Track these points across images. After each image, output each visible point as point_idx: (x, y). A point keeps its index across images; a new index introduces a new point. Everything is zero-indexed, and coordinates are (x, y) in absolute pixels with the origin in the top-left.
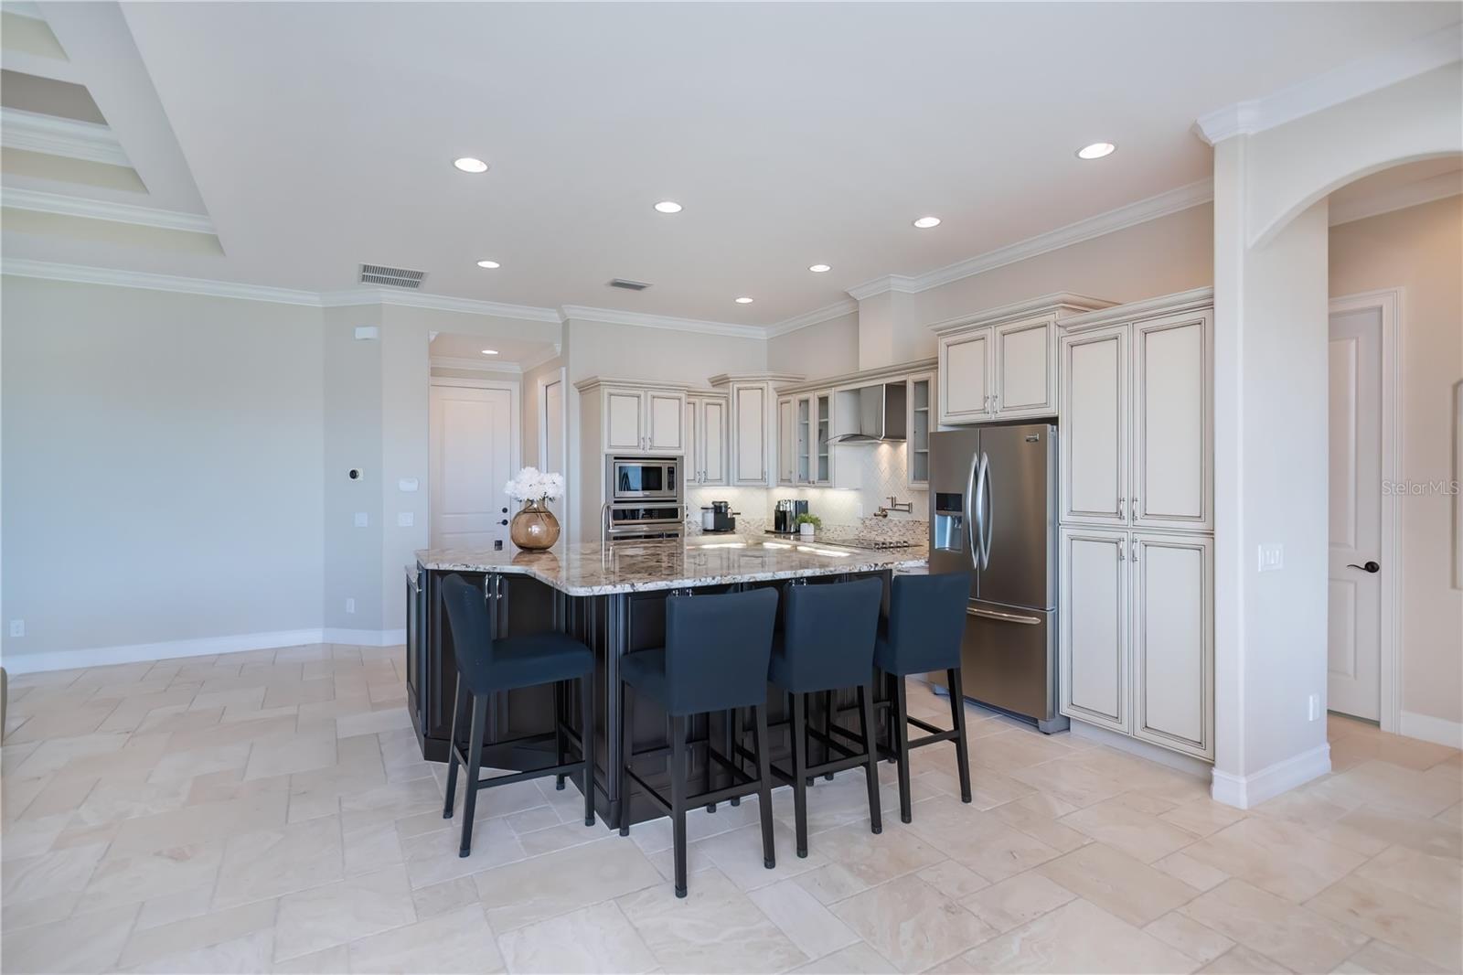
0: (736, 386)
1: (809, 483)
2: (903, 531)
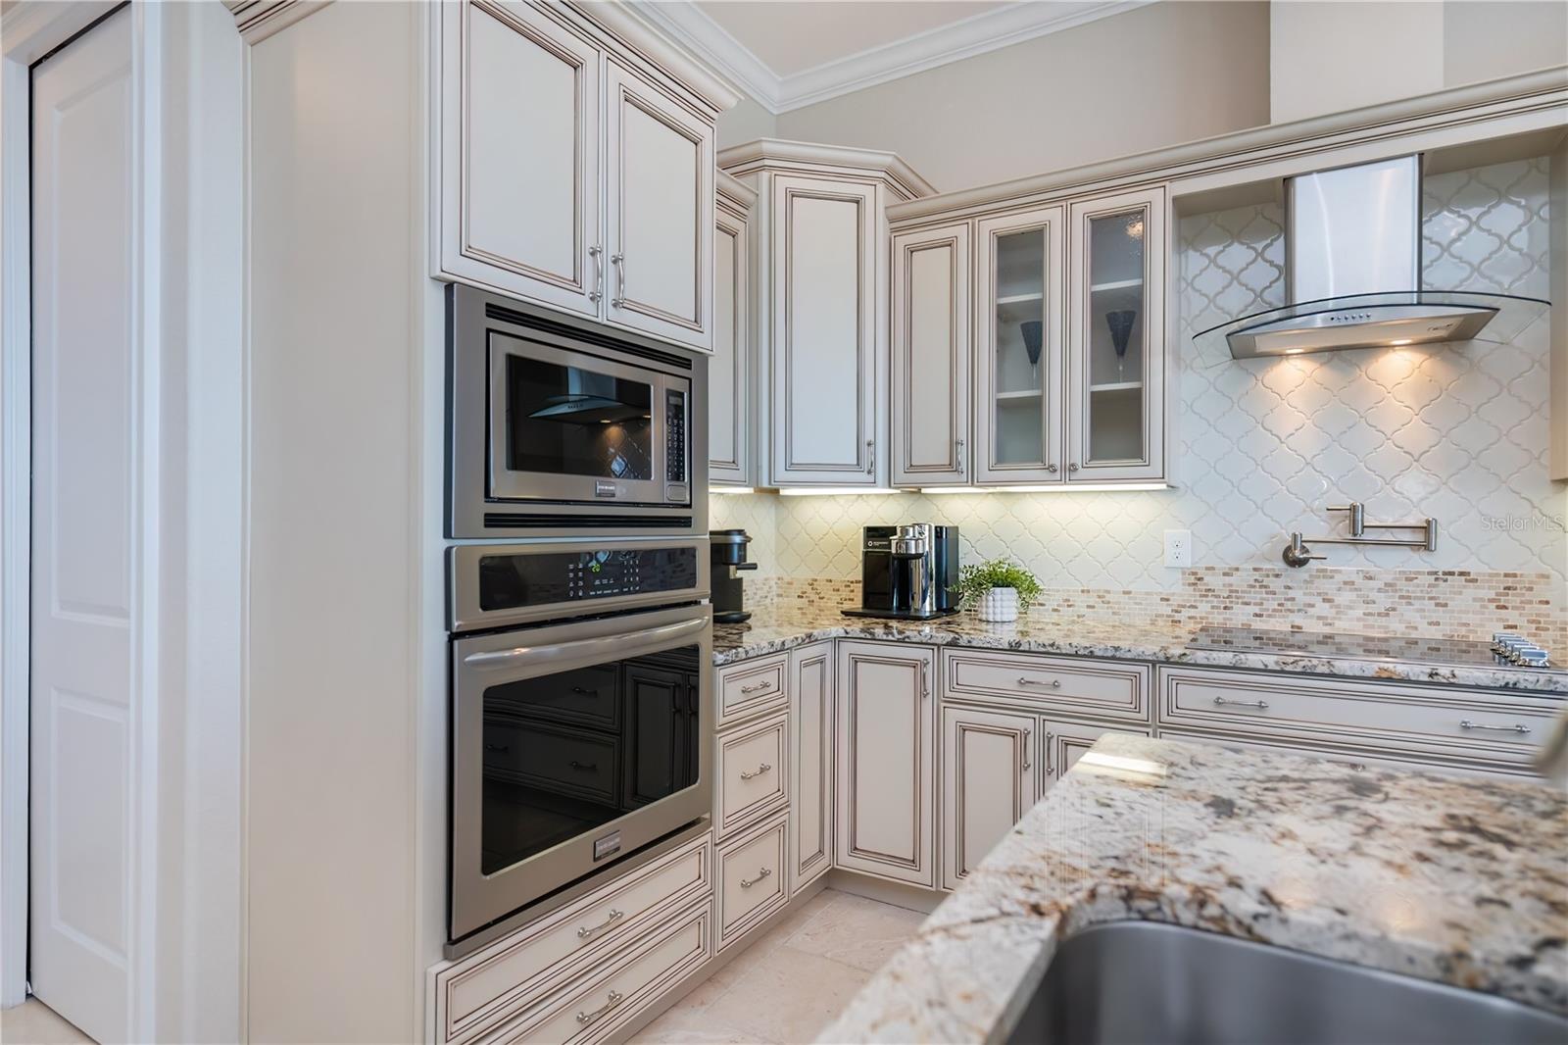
0: (784, 183)
1: (1052, 469)
2: (1383, 601)
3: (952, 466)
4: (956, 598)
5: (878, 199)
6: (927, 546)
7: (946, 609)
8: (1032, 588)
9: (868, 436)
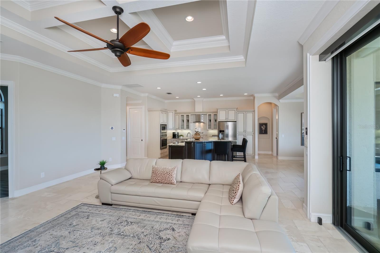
0: (168, 111)
1: (184, 129)
3: (179, 129)
4: (179, 137)
5: (174, 112)
6: (177, 134)
7: (178, 138)
8: (183, 136)
9: (173, 127)
